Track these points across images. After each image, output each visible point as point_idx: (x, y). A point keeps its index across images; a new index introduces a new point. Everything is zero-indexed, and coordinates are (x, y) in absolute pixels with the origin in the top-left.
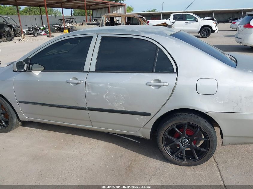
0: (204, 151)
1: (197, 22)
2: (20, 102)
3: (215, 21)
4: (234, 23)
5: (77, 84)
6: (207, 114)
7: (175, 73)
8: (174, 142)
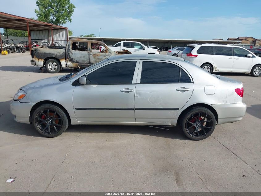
0: (209, 129)
1: (144, 49)
2: (76, 109)
3: (158, 49)
4: (170, 51)
5: (128, 92)
6: (211, 105)
7: (192, 83)
8: (192, 125)
